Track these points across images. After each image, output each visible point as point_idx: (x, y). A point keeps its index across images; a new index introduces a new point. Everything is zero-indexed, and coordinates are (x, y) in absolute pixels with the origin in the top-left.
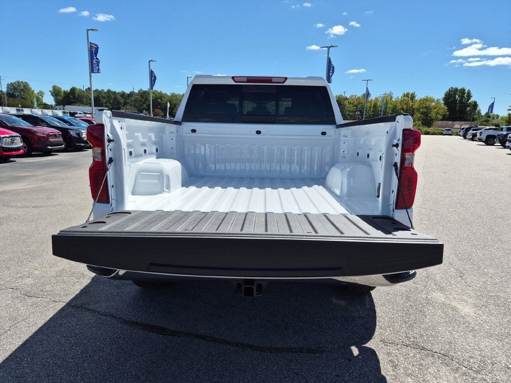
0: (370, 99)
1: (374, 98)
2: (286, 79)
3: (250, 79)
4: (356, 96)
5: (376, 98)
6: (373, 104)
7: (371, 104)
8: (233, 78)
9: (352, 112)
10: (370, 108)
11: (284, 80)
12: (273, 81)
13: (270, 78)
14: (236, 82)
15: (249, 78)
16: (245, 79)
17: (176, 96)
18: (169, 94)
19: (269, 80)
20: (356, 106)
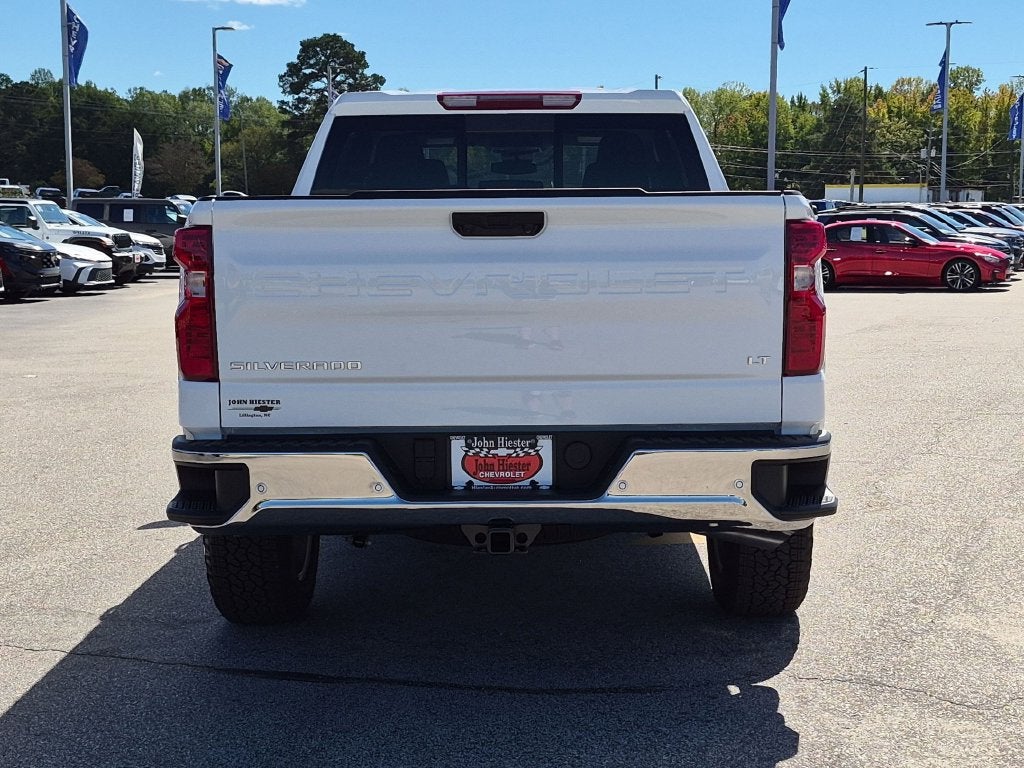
0: (978, 94)
1: (995, 90)
2: (579, 97)
3: (485, 101)
4: (919, 81)
5: (1002, 90)
6: (993, 113)
7: (986, 116)
8: (440, 98)
9: (907, 148)
10: (984, 130)
11: (573, 100)
12: (545, 103)
13: (537, 97)
14: (447, 108)
15: (482, 98)
16: (473, 101)
17: (155, 99)
18: (123, 94)
19: (535, 100)
20: (921, 124)
